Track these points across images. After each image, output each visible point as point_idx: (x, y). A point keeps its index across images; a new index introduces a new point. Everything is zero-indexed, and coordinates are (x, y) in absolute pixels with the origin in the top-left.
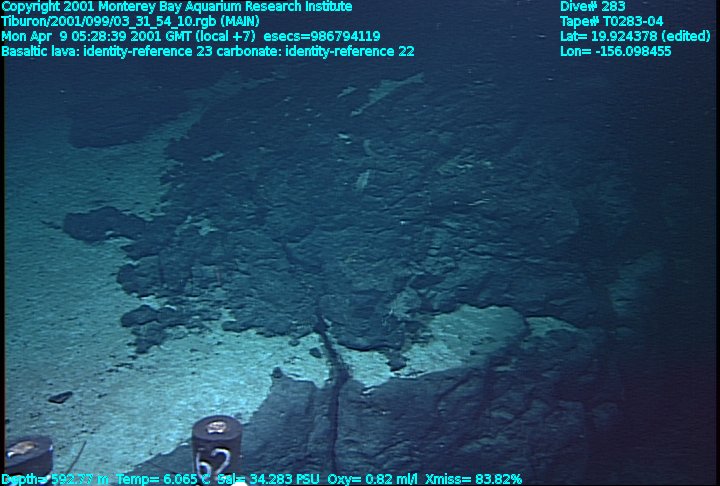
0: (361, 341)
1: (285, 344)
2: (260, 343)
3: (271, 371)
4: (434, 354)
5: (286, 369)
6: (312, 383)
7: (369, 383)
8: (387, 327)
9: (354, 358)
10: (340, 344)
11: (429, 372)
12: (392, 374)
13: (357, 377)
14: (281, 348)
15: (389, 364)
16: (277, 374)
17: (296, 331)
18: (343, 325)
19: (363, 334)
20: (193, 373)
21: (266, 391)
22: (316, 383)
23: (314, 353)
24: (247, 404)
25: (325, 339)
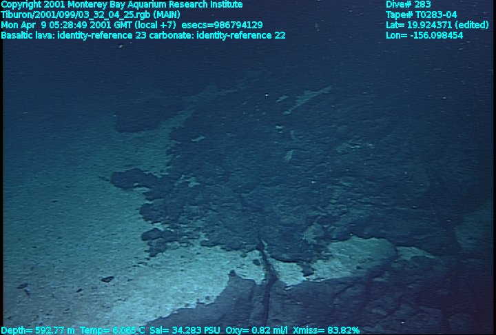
0: (284, 256)
1: (238, 256)
2: (223, 255)
3: (229, 272)
4: (332, 267)
5: (238, 271)
6: (253, 281)
7: (289, 283)
8: (301, 248)
9: (281, 267)
10: (272, 257)
11: (329, 278)
12: (305, 278)
13: (282, 279)
14: (235, 259)
15: (302, 272)
16: (232, 274)
17: (244, 248)
18: (274, 245)
19: (286, 252)
20: (182, 270)
21: (225, 284)
22: (256, 281)
23: (256, 262)
24: (213, 291)
25: (263, 254)
